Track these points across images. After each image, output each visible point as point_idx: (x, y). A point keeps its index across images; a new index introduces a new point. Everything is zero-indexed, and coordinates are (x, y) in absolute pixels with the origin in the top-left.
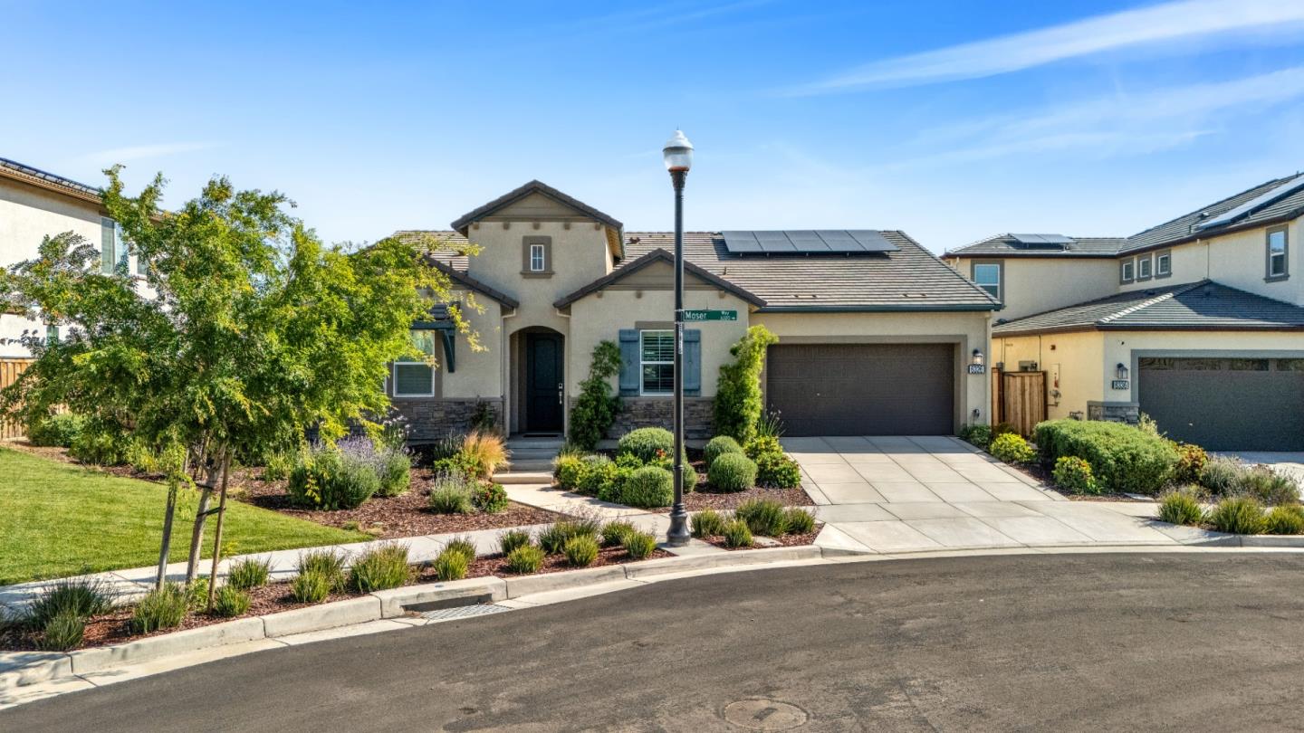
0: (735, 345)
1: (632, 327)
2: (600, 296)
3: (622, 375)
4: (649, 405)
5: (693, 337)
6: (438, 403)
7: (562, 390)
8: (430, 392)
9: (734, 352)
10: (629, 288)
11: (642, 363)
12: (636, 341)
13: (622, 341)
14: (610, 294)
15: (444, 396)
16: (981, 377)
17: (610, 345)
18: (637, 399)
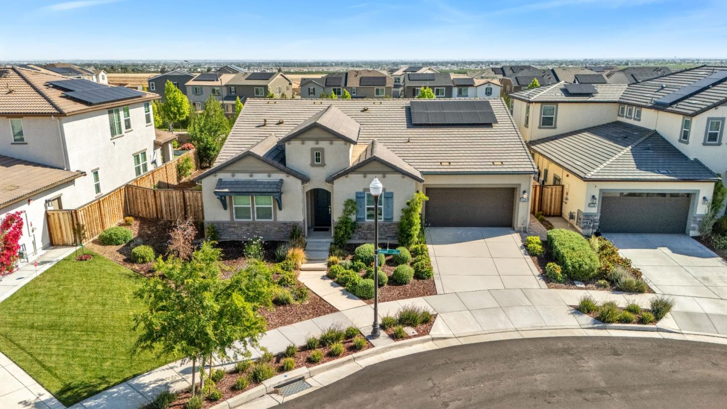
0: (408, 201)
1: (361, 190)
2: (347, 177)
3: (357, 212)
4: (369, 225)
5: (390, 196)
6: (275, 223)
7: (330, 208)
8: (271, 219)
9: (408, 204)
10: (360, 172)
11: (366, 206)
12: (364, 197)
13: (357, 197)
14: (351, 176)
15: (278, 220)
16: (526, 203)
17: (351, 201)
18: (363, 222)
